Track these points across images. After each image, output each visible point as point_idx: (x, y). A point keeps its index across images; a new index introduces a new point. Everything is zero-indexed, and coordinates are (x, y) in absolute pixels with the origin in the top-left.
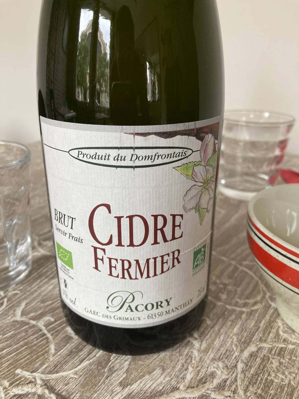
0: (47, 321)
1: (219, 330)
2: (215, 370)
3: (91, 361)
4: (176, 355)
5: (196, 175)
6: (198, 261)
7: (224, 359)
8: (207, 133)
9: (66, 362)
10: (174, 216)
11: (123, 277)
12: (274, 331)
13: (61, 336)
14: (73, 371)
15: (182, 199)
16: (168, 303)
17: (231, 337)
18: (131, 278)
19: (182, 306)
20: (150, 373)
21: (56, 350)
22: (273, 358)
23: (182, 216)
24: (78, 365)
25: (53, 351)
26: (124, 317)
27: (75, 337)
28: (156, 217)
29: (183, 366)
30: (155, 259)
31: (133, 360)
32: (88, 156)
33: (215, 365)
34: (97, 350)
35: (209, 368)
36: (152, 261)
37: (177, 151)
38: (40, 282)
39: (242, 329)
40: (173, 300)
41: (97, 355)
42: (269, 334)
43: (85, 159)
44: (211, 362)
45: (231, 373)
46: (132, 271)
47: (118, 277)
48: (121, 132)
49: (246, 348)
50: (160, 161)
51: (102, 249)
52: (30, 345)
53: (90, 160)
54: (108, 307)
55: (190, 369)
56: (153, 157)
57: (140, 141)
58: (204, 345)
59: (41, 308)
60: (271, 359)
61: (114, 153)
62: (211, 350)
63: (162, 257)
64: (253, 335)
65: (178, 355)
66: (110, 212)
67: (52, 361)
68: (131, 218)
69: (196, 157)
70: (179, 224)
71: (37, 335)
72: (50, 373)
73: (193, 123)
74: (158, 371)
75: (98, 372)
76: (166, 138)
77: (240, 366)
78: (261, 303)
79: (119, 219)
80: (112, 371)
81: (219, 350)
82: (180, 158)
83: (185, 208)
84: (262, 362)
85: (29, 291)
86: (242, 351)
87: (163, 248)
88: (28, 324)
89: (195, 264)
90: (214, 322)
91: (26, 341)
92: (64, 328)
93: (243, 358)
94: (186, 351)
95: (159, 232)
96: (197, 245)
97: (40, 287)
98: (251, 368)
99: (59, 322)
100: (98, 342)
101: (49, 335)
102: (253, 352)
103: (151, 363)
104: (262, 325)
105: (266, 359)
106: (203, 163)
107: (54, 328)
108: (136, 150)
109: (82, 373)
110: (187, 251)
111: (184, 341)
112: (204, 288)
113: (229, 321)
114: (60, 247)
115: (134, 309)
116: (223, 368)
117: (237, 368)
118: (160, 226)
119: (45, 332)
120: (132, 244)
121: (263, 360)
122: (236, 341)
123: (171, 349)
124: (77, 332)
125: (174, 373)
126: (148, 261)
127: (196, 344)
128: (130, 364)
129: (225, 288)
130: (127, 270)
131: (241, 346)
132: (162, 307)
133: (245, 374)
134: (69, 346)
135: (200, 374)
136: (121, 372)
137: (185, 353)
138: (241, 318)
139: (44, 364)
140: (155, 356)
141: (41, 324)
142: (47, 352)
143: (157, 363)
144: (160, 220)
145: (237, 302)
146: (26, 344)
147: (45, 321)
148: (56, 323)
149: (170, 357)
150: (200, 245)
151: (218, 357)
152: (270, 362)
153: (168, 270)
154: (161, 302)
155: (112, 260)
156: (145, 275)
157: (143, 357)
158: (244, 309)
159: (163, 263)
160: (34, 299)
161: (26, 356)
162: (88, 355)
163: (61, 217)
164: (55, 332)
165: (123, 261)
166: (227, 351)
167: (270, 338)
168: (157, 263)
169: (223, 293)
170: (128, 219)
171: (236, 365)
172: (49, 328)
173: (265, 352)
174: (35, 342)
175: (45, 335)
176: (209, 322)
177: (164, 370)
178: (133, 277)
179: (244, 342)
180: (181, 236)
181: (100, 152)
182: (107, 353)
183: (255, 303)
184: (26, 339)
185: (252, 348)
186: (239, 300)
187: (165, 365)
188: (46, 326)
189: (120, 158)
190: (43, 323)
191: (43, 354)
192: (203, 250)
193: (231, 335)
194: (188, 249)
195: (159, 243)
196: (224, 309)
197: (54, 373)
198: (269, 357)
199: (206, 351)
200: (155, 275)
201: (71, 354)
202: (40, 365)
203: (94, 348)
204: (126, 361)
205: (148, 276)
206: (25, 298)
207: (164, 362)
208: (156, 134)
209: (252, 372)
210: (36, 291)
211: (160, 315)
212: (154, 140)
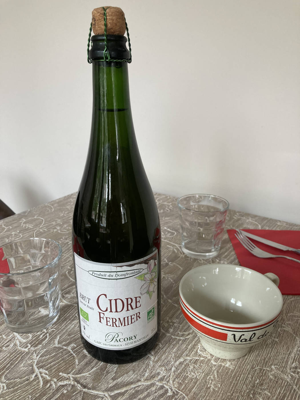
0: (72, 347)
1: (166, 350)
2: (160, 371)
3: (97, 368)
4: (141, 364)
5: (146, 278)
6: (150, 316)
7: (165, 366)
8: (150, 260)
9: (84, 369)
10: (136, 298)
11: (113, 326)
12: (195, 350)
13: (81, 355)
14: (88, 373)
15: (139, 290)
16: (135, 337)
17: (171, 354)
18: (116, 326)
19: (143, 338)
20: (127, 373)
21: (79, 362)
22: (191, 365)
23: (140, 297)
24: (91, 370)
25: (77, 363)
26: (114, 344)
27: (89, 355)
28: (127, 299)
29: (144, 369)
30: (128, 317)
31: (119, 367)
32: (97, 274)
33: (160, 369)
34: (100, 362)
35: (157, 370)
36: (126, 319)
37: (136, 271)
38: (66, 323)
39: (178, 350)
40: (137, 335)
41: (100, 365)
42: (192, 352)
43: (95, 275)
44: (159, 367)
45: (168, 373)
46: (117, 323)
47: (110, 326)
48: (111, 266)
49: (178, 360)
50: (128, 276)
51: (103, 313)
52: (65, 360)
53: (98, 276)
54: (106, 340)
55: (148, 371)
56: (125, 275)
57: (119, 269)
58: (156, 358)
59: (68, 339)
60: (190, 365)
61: (108, 274)
62: (159, 361)
63: (131, 316)
64: (183, 353)
65: (142, 364)
66: (106, 298)
67: (77, 368)
68: (116, 300)
69: (145, 271)
70: (138, 301)
71: (68, 355)
72: (77, 374)
73: (143, 258)
74: (131, 372)
75: (101, 373)
76: (130, 267)
77: (173, 369)
78: (192, 334)
79: (110, 300)
80: (108, 373)
81: (164, 361)
82: (137, 273)
83: (141, 294)
84: (185, 367)
85: (60, 329)
86: (176, 361)
87: (131, 312)
88: (63, 348)
89: (149, 318)
90: (164, 346)
91: (62, 358)
92: (82, 350)
93: (175, 365)
94: (147, 362)
95: (129, 305)
96: (149, 309)
97: (66, 326)
98: (178, 370)
99: (79, 347)
100: (101, 358)
101: (74, 355)
102: (181, 362)
103: (128, 368)
104: (189, 347)
105: (187, 365)
106: (149, 273)
107: (77, 351)
108: (117, 272)
109: (93, 374)
110: (144, 312)
111: (146, 356)
112: (155, 328)
113: (172, 345)
114: (82, 310)
115: (118, 341)
116: (164, 370)
117: (171, 370)
118: (129, 303)
119: (72, 353)
120: (116, 311)
121: (185, 366)
122: (173, 356)
123: (139, 361)
124: (89, 352)
125: (139, 373)
126: (124, 318)
127: (152, 358)
128: (117, 369)
129: (173, 325)
130: (115, 323)
131: (175, 359)
132: (132, 339)
133: (175, 373)
134: (86, 360)
135: (152, 373)
136: (113, 373)
137: (146, 363)
138: (179, 343)
139: (73, 370)
140: (130, 364)
141: (69, 348)
142: (74, 363)
143: (131, 368)
144: (130, 301)
145: (179, 333)
146: (62, 360)
147: (71, 347)
148: (78, 348)
149: (138, 365)
150: (151, 308)
151: (162, 364)
152: (189, 367)
153: (135, 322)
154: (132, 337)
155: (108, 318)
156: (123, 325)
157: (124, 365)
158: (181, 338)
159: (131, 319)
160: (64, 334)
161: (64, 366)
162: (96, 365)
163: (83, 297)
164: (78, 353)
165: (113, 319)
166: (168, 361)
167: (192, 354)
168: (129, 319)
169: (171, 328)
170: (115, 300)
171: (171, 369)
172: (74, 351)
173: (187, 362)
174: (67, 359)
175: (72, 354)
176: (161, 346)
177: (134, 372)
178: (118, 326)
179: (178, 357)
180: (140, 306)
181: (102, 273)
182: (106, 364)
183: (189, 334)
184: (62, 357)
185: (182, 360)
186: (179, 332)
187: (135, 369)
188: (72, 349)
189: (110, 276)
190: (70, 348)
191: (72, 365)
192: (152, 310)
193: (172, 353)
194: (144, 311)
195: (129, 310)
196: (171, 338)
197: (79, 374)
198: (189, 364)
199: (157, 361)
200: (128, 324)
201: (87, 364)
202: (71, 370)
203: (99, 361)
204: (115, 367)
205: (125, 325)
206: (59, 333)
207: (135, 368)
208: (126, 266)
209: (178, 372)
210: (64, 329)
211: (132, 343)
212: (125, 268)
